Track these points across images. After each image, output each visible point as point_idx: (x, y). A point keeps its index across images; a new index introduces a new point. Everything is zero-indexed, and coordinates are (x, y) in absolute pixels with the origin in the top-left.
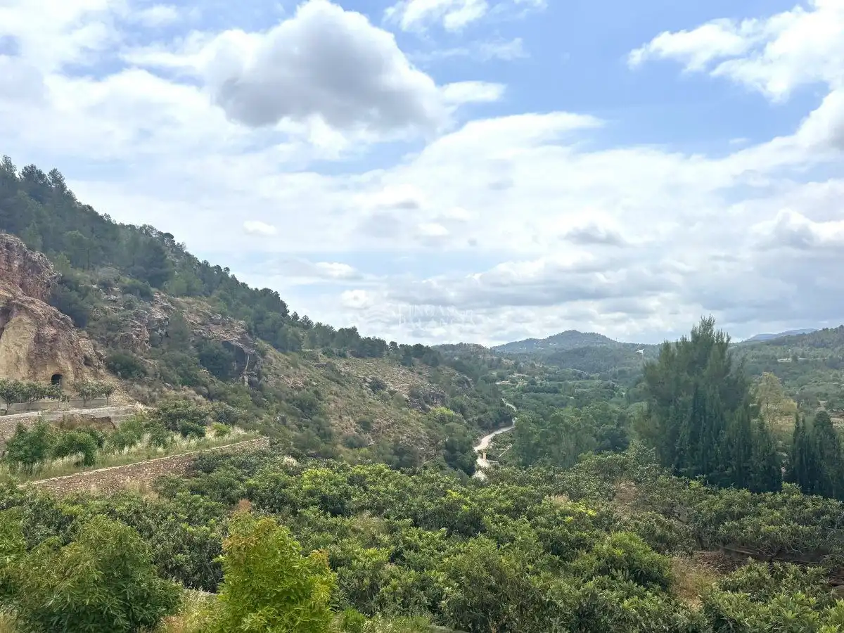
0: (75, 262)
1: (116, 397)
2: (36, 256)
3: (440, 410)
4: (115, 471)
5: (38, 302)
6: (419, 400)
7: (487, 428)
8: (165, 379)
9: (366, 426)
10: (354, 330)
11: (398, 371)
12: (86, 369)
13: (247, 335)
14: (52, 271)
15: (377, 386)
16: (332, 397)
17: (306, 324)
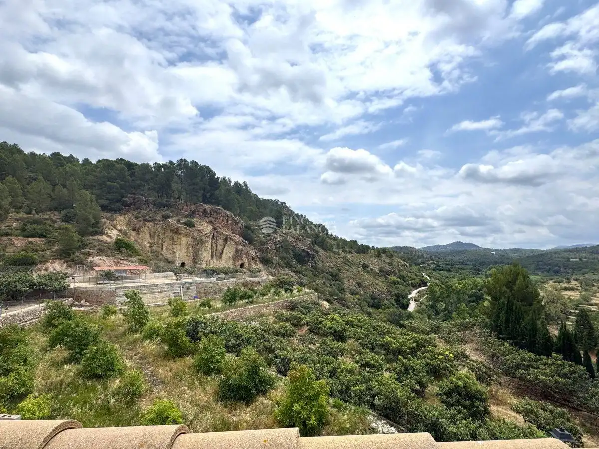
0: (250, 218)
1: (262, 273)
2: (236, 218)
3: (393, 278)
4: (260, 306)
5: (237, 236)
6: (384, 273)
7: (415, 287)
8: (280, 266)
9: (360, 285)
10: (356, 241)
11: (375, 260)
12: (252, 261)
13: (311, 245)
14: (242, 223)
15: (365, 267)
16: (345, 271)
17: (336, 239)
